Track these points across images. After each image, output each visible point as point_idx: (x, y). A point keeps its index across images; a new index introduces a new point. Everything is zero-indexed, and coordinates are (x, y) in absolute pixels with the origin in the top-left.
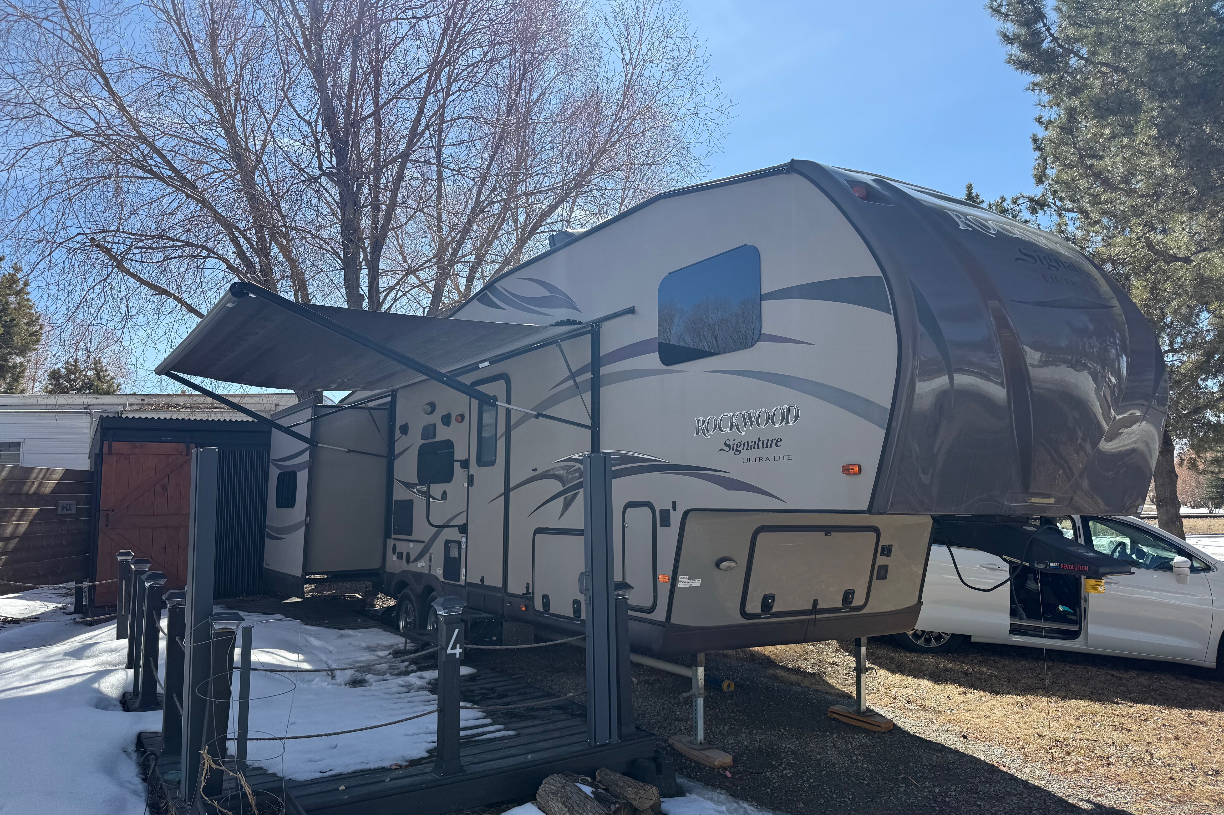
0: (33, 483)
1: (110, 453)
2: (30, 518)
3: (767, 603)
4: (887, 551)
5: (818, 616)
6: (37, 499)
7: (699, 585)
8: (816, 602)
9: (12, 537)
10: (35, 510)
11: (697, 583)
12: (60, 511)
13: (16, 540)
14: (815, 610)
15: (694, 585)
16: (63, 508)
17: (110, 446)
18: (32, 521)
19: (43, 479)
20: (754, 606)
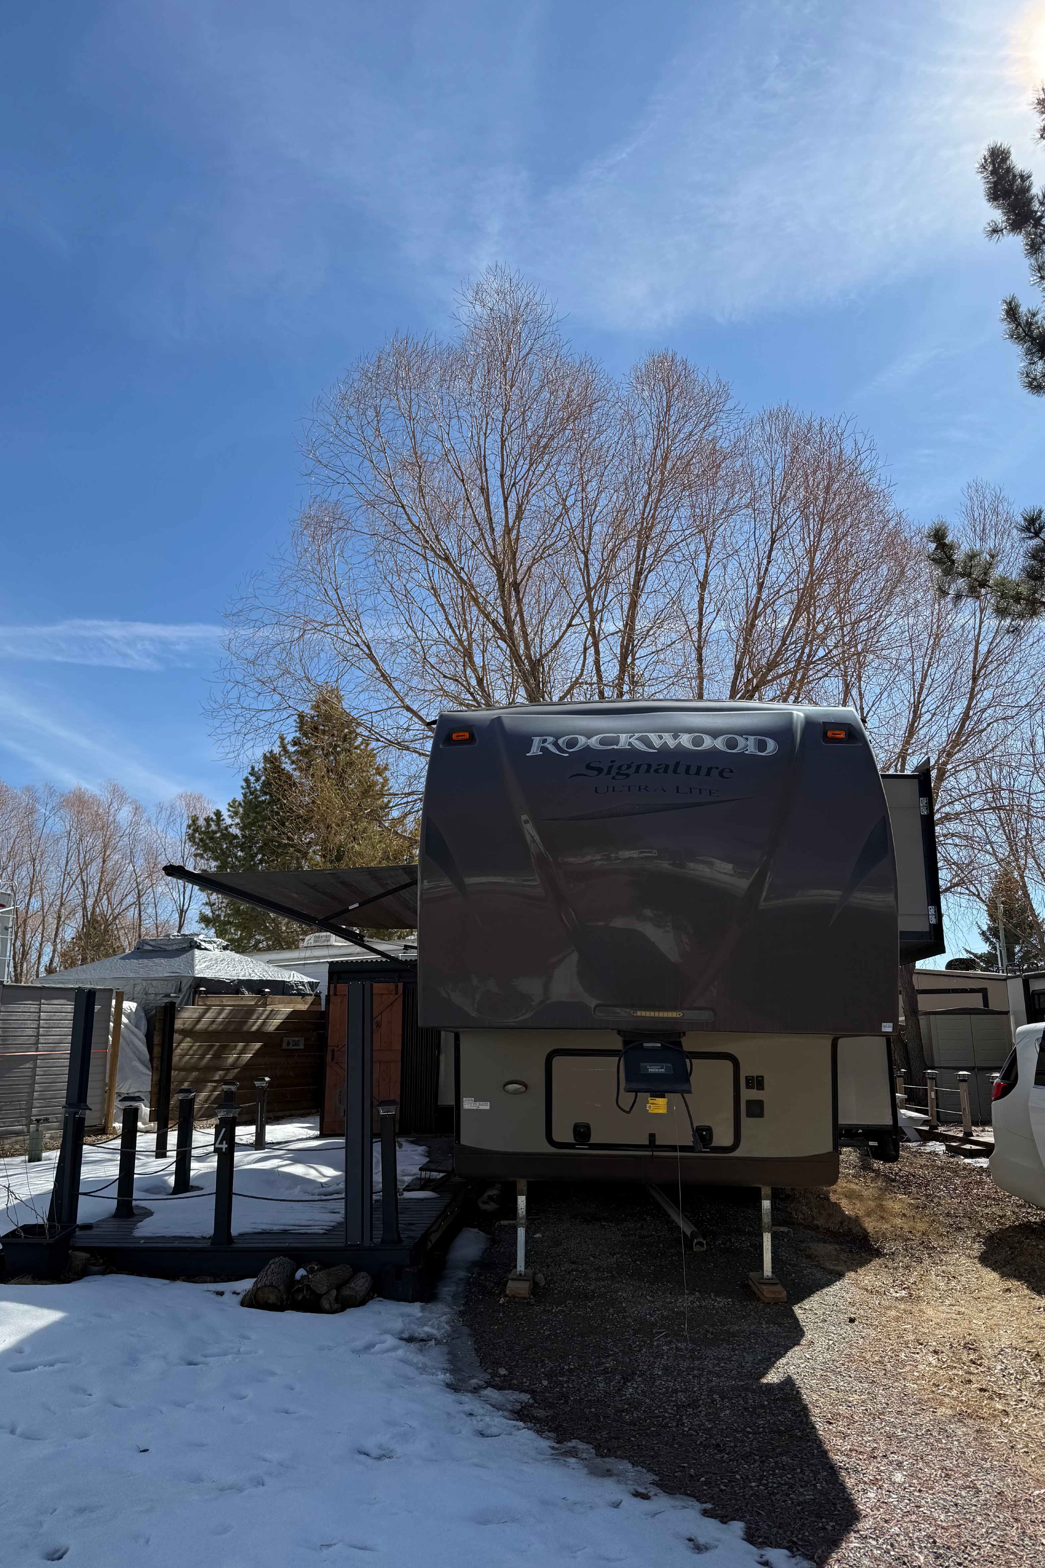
0: (255, 1022)
1: (335, 994)
2: (253, 1052)
3: (582, 1132)
4: (757, 1083)
5: (655, 1153)
6: (259, 1035)
7: (488, 1107)
8: (652, 1136)
9: (234, 1066)
10: (258, 1045)
11: (486, 1106)
12: (284, 1046)
13: (236, 1071)
14: (652, 1144)
15: (481, 1108)
16: (288, 1044)
17: (335, 987)
18: (254, 1054)
19: (266, 1018)
20: (563, 1133)
